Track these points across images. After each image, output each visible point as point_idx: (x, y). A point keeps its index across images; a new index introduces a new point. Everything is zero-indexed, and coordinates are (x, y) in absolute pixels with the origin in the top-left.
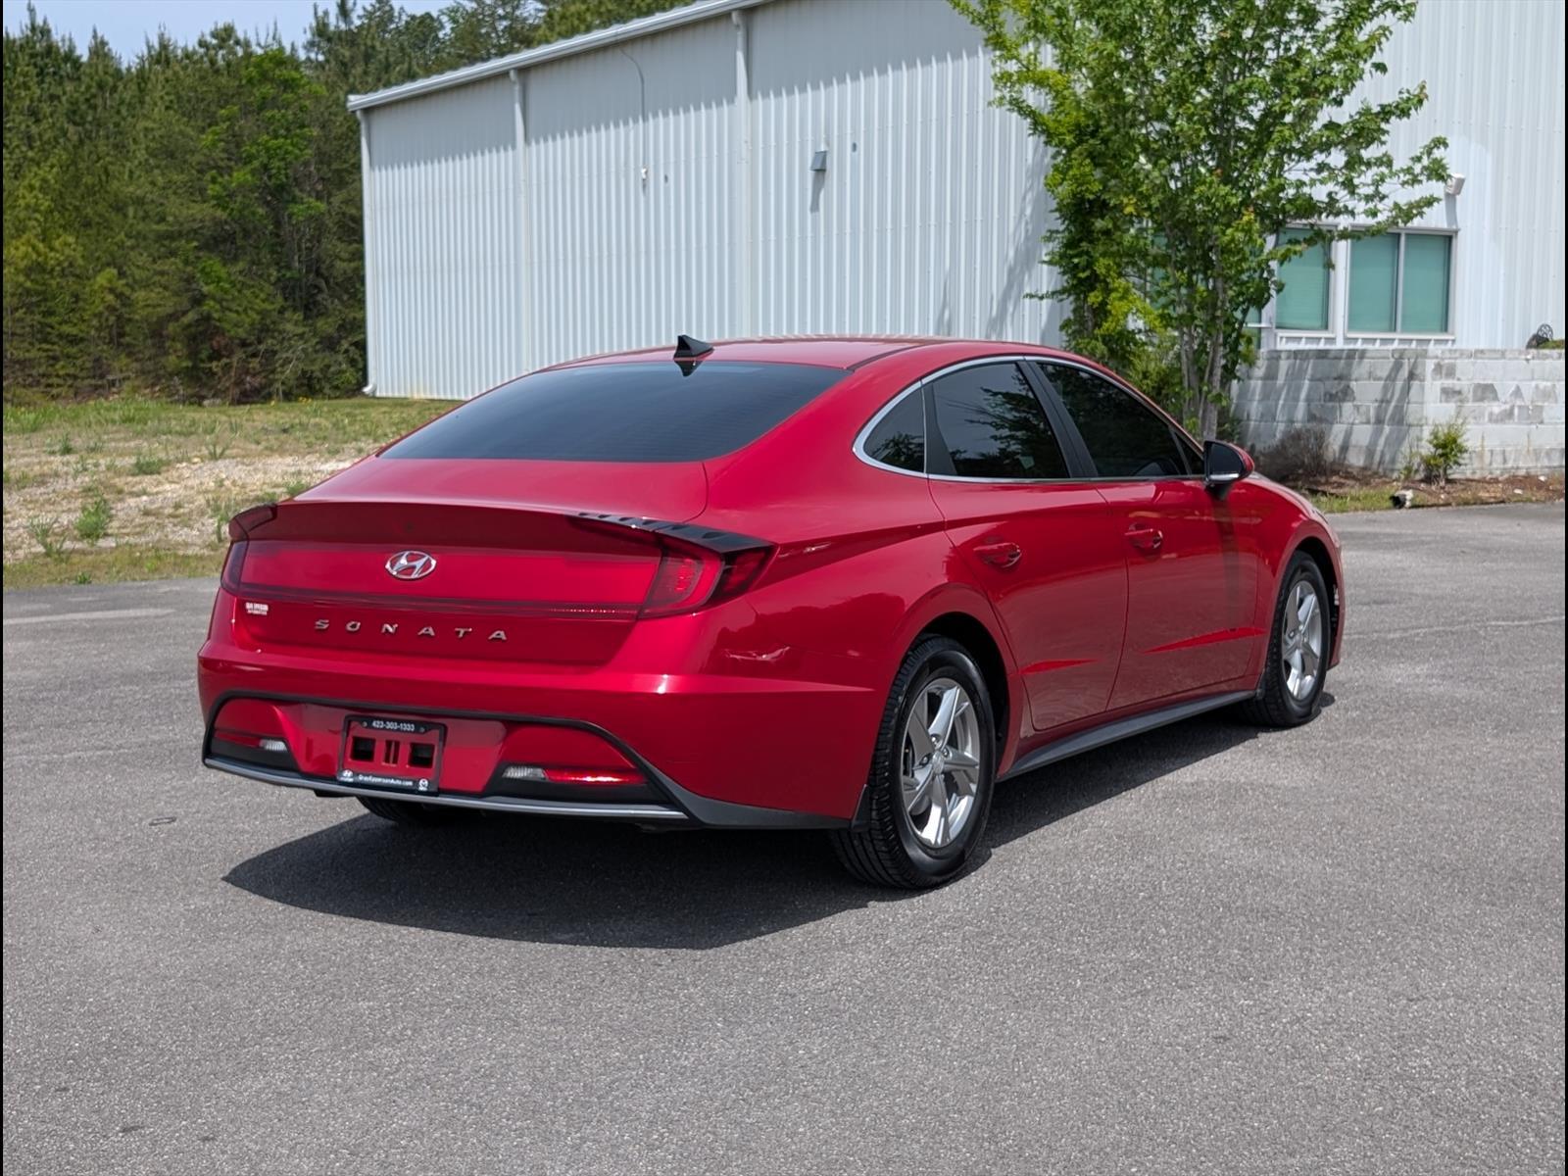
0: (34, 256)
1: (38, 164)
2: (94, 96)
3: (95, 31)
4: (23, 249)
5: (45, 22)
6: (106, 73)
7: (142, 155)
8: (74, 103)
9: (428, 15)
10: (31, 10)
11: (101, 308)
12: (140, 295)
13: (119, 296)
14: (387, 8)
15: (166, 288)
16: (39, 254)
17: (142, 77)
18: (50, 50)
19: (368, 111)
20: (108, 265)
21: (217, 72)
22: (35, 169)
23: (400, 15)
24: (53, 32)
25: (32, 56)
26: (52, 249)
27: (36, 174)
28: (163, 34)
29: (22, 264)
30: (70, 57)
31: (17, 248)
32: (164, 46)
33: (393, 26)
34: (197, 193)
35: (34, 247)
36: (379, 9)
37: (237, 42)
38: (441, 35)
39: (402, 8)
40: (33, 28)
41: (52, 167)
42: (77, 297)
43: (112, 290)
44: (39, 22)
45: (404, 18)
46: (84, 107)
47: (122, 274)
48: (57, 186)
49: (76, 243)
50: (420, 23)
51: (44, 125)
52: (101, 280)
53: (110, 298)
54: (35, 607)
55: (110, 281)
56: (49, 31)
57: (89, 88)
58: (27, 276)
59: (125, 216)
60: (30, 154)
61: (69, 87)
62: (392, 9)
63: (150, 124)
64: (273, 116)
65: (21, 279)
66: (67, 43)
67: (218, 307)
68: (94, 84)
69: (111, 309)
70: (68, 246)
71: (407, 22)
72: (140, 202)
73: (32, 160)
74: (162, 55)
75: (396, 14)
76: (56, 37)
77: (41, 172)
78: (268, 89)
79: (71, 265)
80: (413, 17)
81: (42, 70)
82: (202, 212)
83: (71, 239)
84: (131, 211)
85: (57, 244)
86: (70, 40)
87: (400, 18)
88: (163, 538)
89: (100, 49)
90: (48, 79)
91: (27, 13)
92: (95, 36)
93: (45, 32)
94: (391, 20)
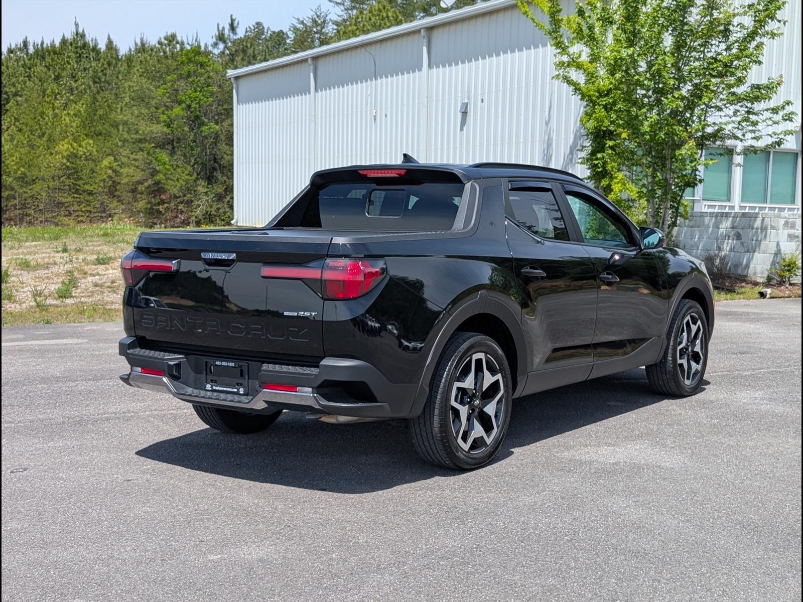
0: (72, 150)
1: (76, 103)
2: (106, 69)
3: (109, 36)
4: (66, 146)
5: (83, 31)
6: (112, 57)
7: (127, 99)
8: (95, 72)
9: (281, 31)
10: (77, 25)
11: (105, 177)
12: (124, 171)
13: (114, 171)
14: (261, 27)
15: (137, 167)
16: (74, 149)
17: (129, 59)
18: (85, 45)
19: (237, 78)
20: (110, 155)
21: (167, 57)
22: (74, 105)
23: (268, 31)
24: (87, 35)
25: (76, 48)
26: (80, 146)
27: (75, 108)
28: (142, 38)
29: (65, 154)
30: (95, 49)
31: (63, 145)
32: (143, 45)
33: (263, 37)
34: (154, 119)
35: (71, 145)
36: (257, 28)
37: (177, 43)
38: (288, 41)
39: (269, 28)
40: (77, 34)
41: (83, 104)
42: (93, 171)
43: (110, 168)
44: (80, 31)
45: (269, 32)
46: (100, 74)
47: (115, 159)
48: (85, 114)
49: (94, 143)
50: (278, 35)
51: (79, 83)
52: (105, 162)
53: (110, 172)
54: (16, 336)
55: (110, 163)
56: (84, 35)
57: (103, 64)
58: (68, 160)
59: (118, 130)
60: (72, 97)
61: (94, 64)
62: (263, 28)
63: (131, 84)
64: (194, 81)
65: (65, 161)
66: (94, 41)
67: (164, 178)
68: (105, 63)
69: (110, 177)
70: (88, 145)
71: (271, 35)
72: (125, 123)
73: (72, 101)
74: (142, 48)
75: (266, 31)
76: (88, 38)
77: (77, 107)
78: (191, 67)
79: (90, 155)
80: (274, 33)
81: (80, 55)
82: (158, 129)
83: (91, 142)
84: (121, 128)
85: (83, 144)
86: (96, 40)
87: (267, 33)
88: (101, 299)
89: (110, 45)
90: (83, 60)
91: (74, 26)
92: (109, 38)
93: (83, 36)
94: (263, 34)
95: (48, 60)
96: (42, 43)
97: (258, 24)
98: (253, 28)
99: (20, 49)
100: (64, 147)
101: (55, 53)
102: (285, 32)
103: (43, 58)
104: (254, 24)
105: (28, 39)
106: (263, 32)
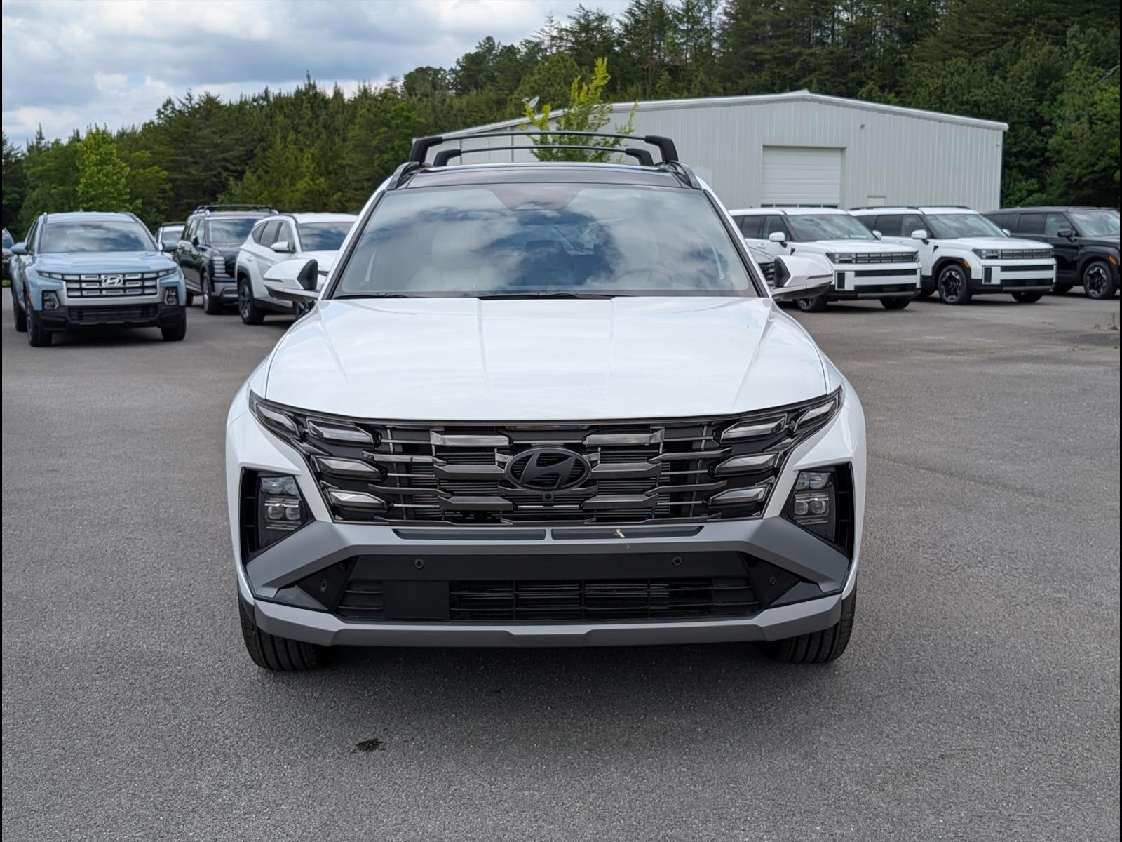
95: (286, 110)
96: (280, 94)
97: (489, 39)
98: (483, 43)
99: (262, 98)
100: (302, 185)
101: (292, 104)
102: (515, 46)
103: (282, 107)
104: (484, 39)
105: (269, 89)
106: (494, 47)
